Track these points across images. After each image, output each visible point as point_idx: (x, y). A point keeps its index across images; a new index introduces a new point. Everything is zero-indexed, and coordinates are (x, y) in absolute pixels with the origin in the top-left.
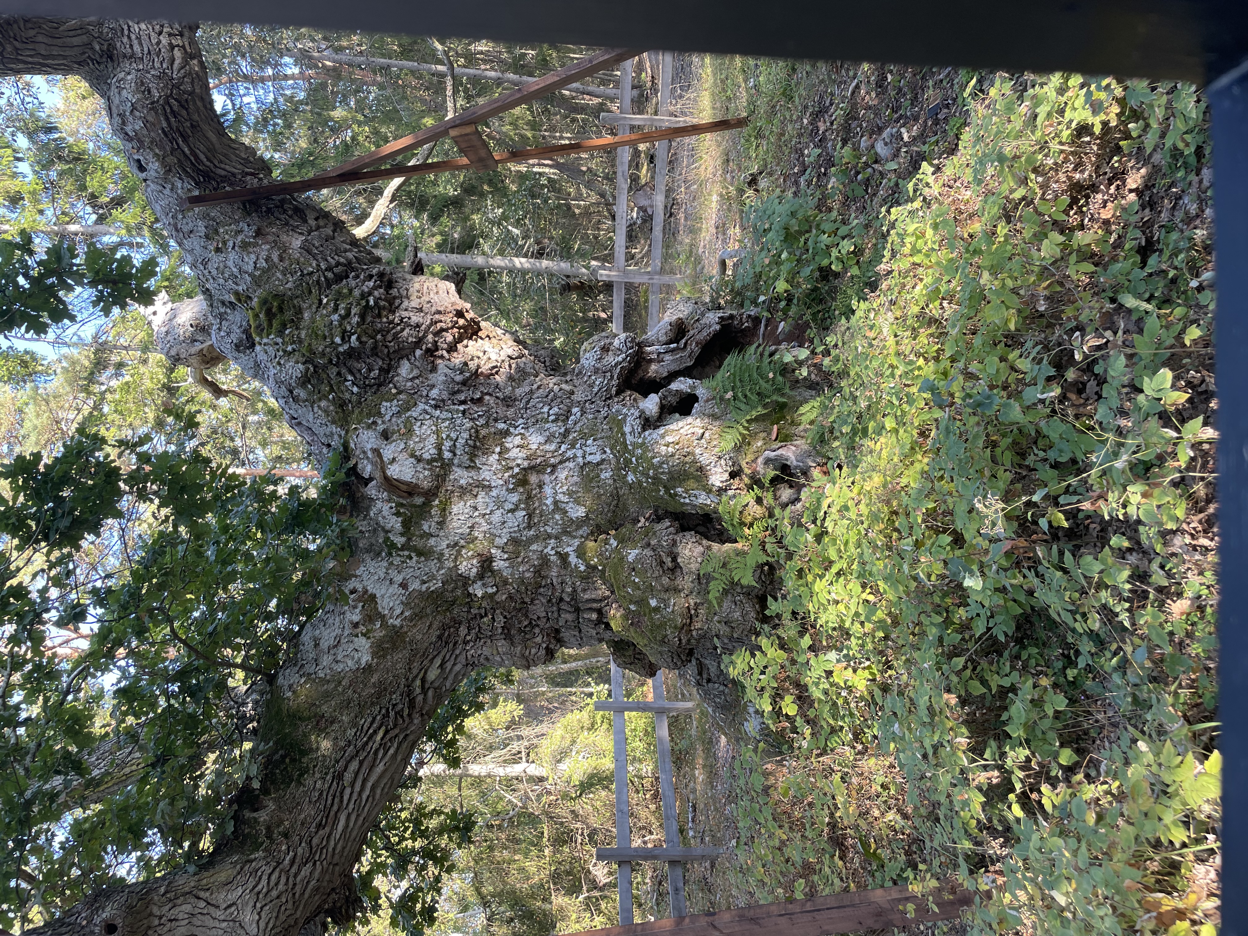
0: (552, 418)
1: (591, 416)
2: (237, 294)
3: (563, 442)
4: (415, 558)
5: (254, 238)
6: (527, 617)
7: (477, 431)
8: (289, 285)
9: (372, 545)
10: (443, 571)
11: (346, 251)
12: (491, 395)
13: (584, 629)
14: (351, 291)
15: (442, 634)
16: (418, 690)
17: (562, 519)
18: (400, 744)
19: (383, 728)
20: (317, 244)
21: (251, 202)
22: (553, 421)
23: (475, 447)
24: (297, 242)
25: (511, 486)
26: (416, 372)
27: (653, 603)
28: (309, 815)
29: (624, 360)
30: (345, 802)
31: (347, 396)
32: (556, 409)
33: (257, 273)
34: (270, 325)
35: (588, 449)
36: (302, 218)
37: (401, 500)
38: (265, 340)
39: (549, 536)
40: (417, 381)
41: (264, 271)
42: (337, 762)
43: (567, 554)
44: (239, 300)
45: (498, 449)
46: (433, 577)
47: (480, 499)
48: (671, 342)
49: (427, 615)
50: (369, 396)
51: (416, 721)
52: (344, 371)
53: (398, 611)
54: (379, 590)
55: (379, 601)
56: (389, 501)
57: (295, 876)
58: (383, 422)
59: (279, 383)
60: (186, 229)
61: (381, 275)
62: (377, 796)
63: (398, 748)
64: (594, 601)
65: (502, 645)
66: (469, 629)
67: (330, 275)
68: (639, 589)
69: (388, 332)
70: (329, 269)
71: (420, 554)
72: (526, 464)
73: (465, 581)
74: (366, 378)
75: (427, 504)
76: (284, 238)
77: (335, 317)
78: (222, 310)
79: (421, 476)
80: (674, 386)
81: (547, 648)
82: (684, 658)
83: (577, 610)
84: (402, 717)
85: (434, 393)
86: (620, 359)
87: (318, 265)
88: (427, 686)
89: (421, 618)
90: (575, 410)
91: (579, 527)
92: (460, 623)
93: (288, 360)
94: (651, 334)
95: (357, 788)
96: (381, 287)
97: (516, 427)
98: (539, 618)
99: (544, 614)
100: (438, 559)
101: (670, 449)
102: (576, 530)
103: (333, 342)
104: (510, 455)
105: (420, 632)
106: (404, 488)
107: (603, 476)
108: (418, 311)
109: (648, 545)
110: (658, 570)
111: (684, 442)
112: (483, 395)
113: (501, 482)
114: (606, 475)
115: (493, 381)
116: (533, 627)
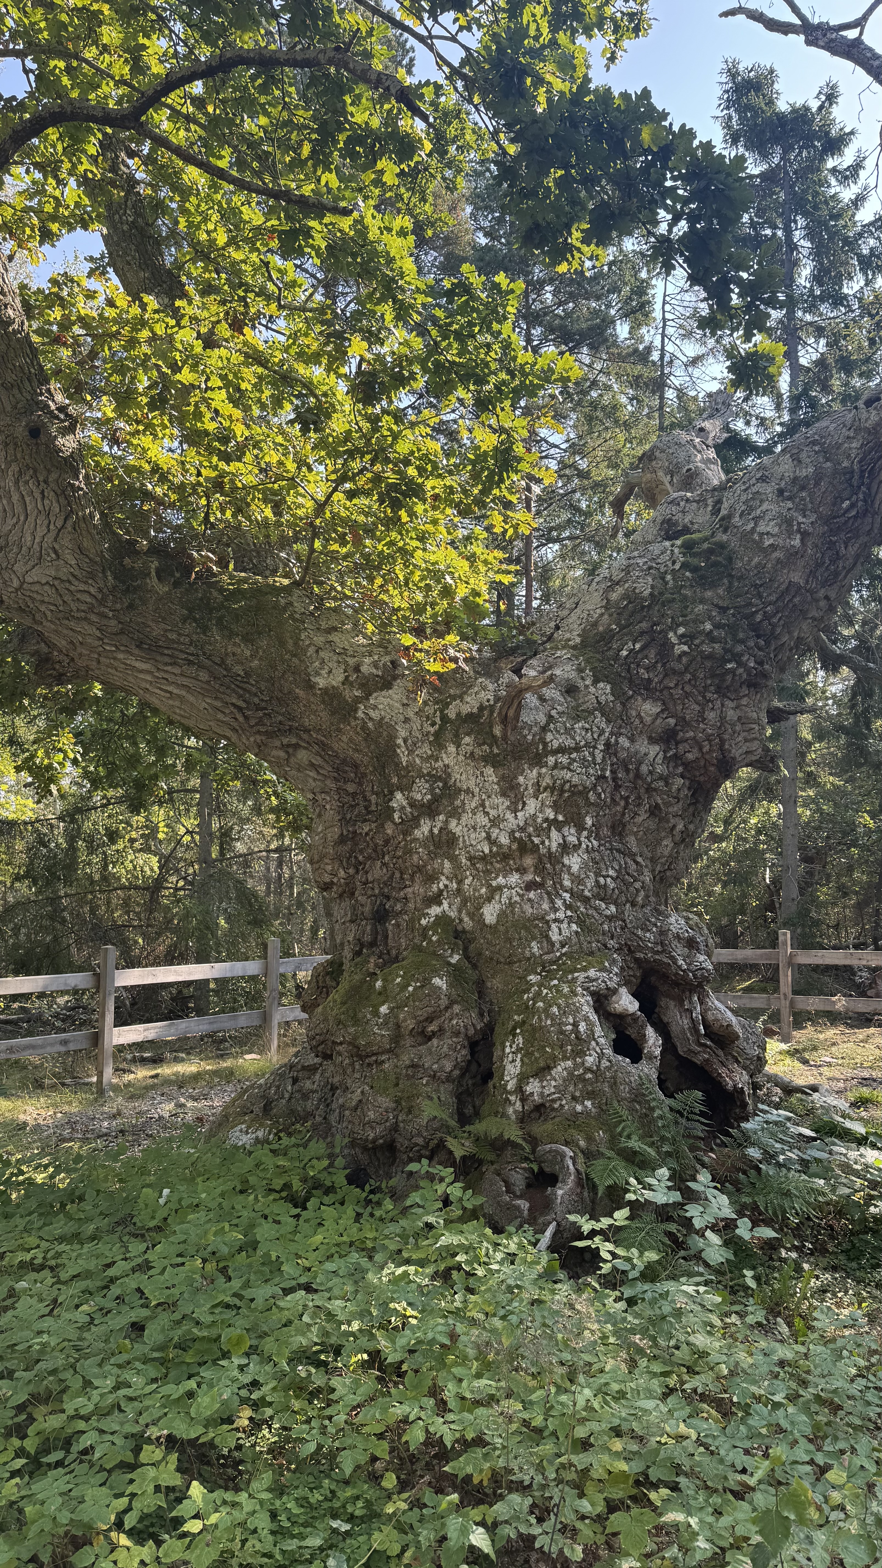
0: (602, 880)
1: (606, 927)
3: (572, 894)
4: (432, 730)
6: (367, 859)
7: (580, 793)
10: (418, 761)
12: (626, 808)
13: (353, 927)
15: (347, 764)
17: (481, 896)
20: (796, 600)
24: (797, 577)
26: (648, 720)
27: (384, 1009)
28: (152, 631)
30: (165, 668)
31: (616, 645)
32: (612, 885)
33: (756, 537)
34: (694, 555)
36: (827, 581)
37: (497, 711)
38: (676, 550)
40: (637, 721)
41: (759, 545)
42: (209, 658)
43: (440, 904)
45: (560, 818)
46: (411, 752)
47: (501, 799)
48: (706, 1026)
49: (368, 747)
50: (616, 668)
52: (646, 638)
53: (373, 714)
54: (396, 693)
55: (384, 693)
56: (497, 699)
57: (86, 619)
58: (587, 687)
60: (803, 455)
61: (764, 675)
64: (387, 937)
65: (335, 832)
66: (354, 795)
67: (759, 617)
68: (401, 991)
69: (694, 686)
70: (766, 616)
71: (437, 734)
72: (543, 851)
73: (406, 786)
74: (638, 664)
75: (493, 740)
76: (801, 563)
77: (708, 626)
78: (709, 502)
79: (526, 732)
80: (650, 1031)
81: (332, 883)
82: (320, 1048)
85: (624, 742)
86: (681, 962)
87: (770, 604)
88: (291, 750)
89: (366, 740)
92: (360, 784)
93: (654, 577)
94: (716, 1001)
95: (180, 680)
96: (749, 674)
98: (366, 873)
100: (432, 756)
101: (570, 1027)
102: (469, 914)
103: (678, 626)
104: (554, 834)
105: (351, 740)
106: (511, 713)
107: (533, 944)
108: (722, 718)
109: (452, 1003)
110: (422, 1014)
111: (580, 1045)
112: (626, 799)
113: (522, 825)
114: (536, 948)
115: (642, 810)
116: (356, 867)
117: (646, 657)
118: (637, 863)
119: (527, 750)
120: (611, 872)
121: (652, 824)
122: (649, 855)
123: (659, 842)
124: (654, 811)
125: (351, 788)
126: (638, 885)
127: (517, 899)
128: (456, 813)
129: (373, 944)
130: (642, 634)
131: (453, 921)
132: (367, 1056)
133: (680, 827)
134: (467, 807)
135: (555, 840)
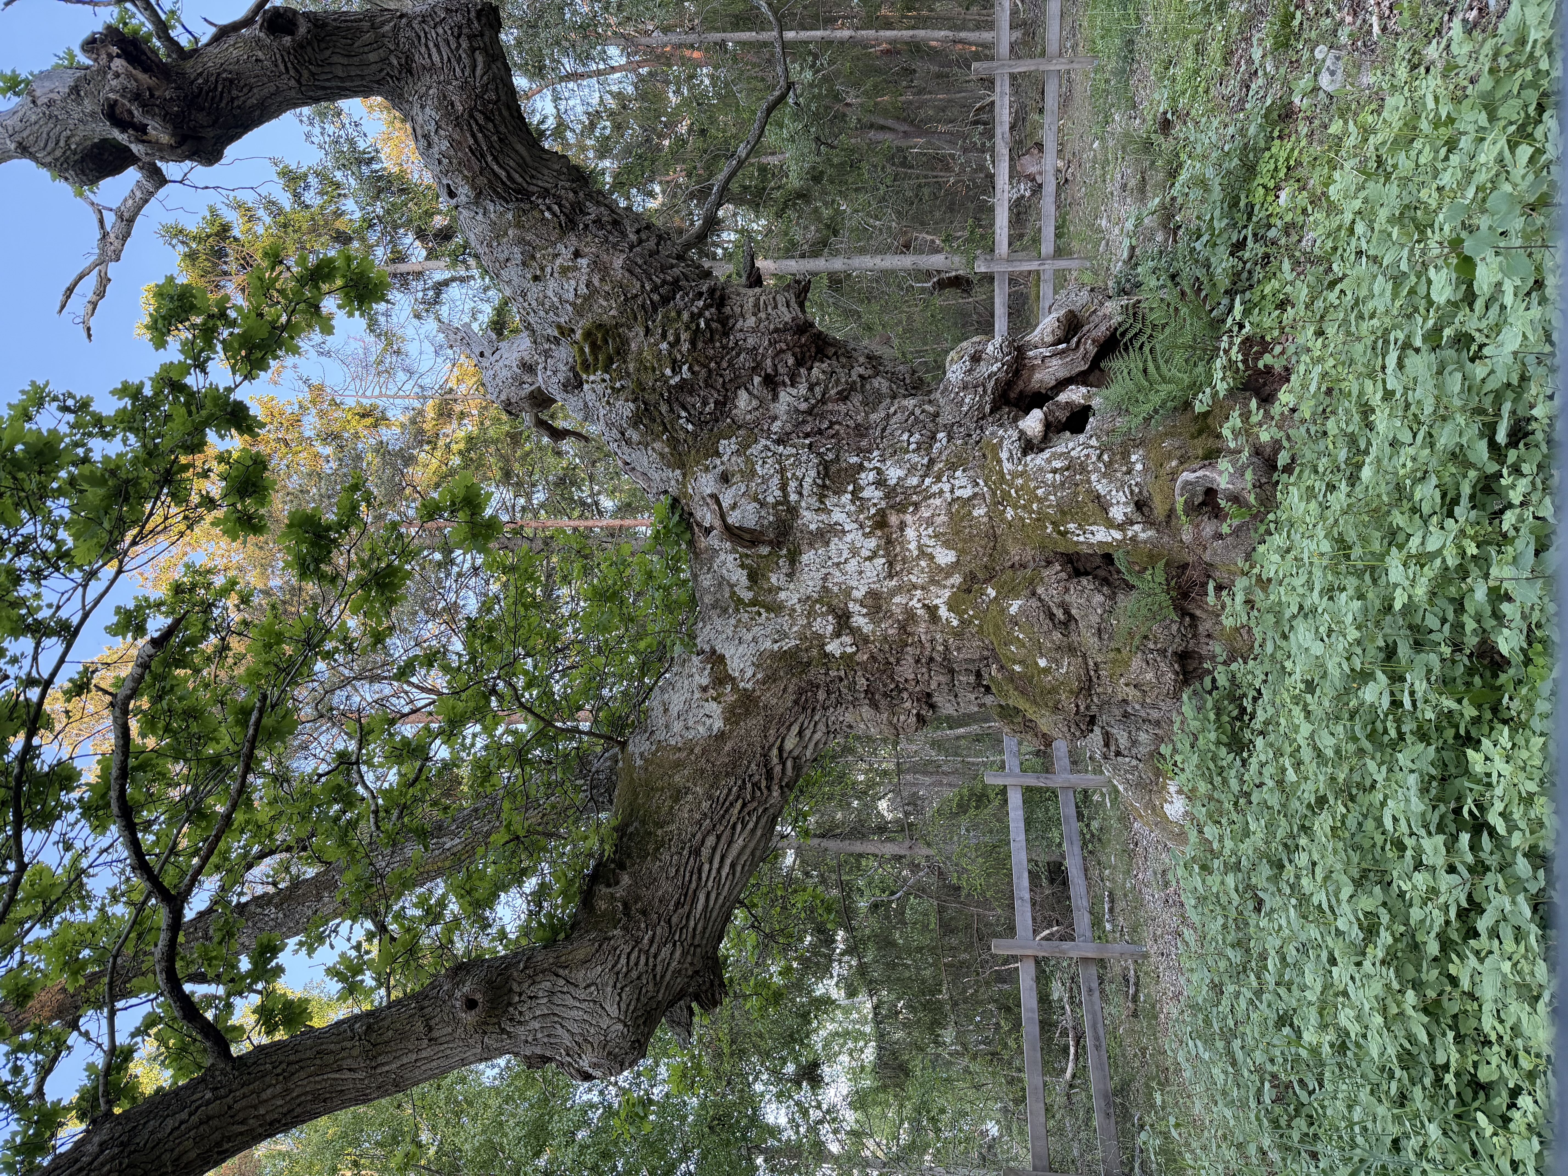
0: (913, 447)
1: (959, 442)
2: (560, 327)
3: (926, 475)
4: (764, 615)
5: (573, 260)
6: (893, 679)
7: (825, 468)
8: (612, 313)
9: (717, 601)
10: (795, 629)
11: (672, 266)
12: (840, 424)
13: (961, 694)
14: (679, 313)
15: (799, 699)
16: (775, 760)
17: (928, 566)
18: (759, 818)
19: (740, 801)
20: (640, 262)
22: (914, 451)
23: (824, 486)
24: (618, 262)
25: (868, 530)
26: (755, 403)
27: (1042, 663)
28: (667, 892)
29: (999, 369)
30: (704, 879)
31: (682, 435)
32: (917, 436)
34: (596, 359)
35: (957, 483)
36: (621, 232)
38: (592, 378)
39: (915, 587)
40: (757, 413)
41: (586, 299)
42: (694, 836)
43: (936, 607)
44: (563, 334)
45: (850, 488)
46: (786, 636)
47: (832, 546)
48: (1059, 342)
49: (781, 678)
50: (705, 434)
51: (775, 794)
52: (676, 407)
53: (749, 673)
54: (728, 651)
55: (728, 662)
56: (734, 551)
57: (655, 957)
58: (722, 463)
59: (610, 425)
60: (501, 257)
61: (712, 291)
62: (738, 874)
63: (757, 823)
64: (972, 661)
65: (866, 711)
66: (829, 693)
67: (656, 297)
68: (1024, 646)
69: (722, 358)
70: (655, 289)
71: (769, 610)
72: (883, 504)
73: (820, 640)
74: (701, 413)
75: (774, 554)
76: (605, 257)
77: (664, 346)
78: (547, 346)
79: (766, 522)
80: (1063, 397)
81: (918, 715)
82: (1083, 727)
83: (952, 671)
84: (760, 789)
85: (776, 427)
86: (995, 369)
87: (643, 286)
88: (785, 755)
89: (774, 681)
90: (941, 435)
91: (948, 575)
92: (818, 687)
93: (617, 399)
94: (1034, 333)
95: (716, 865)
96: (711, 306)
97: (870, 461)
98: (906, 680)
99: (912, 676)
100: (790, 615)
101: (1057, 476)
102: (946, 578)
103: (663, 375)
104: (865, 494)
105: (774, 696)
106: (747, 536)
107: (975, 513)
108: (754, 331)
109: (1034, 594)
110: (1047, 624)
111: (1076, 467)
112: (832, 424)
113: (856, 526)
114: (979, 512)
115: (842, 408)
116: (900, 692)
117: (694, 406)
118: (895, 413)
119: (783, 522)
120: (905, 437)
121: (856, 399)
122: (888, 400)
123: (876, 391)
124: (844, 397)
125: (821, 695)
126: (918, 411)
127: (930, 530)
128: (846, 591)
129: (979, 675)
130: (672, 410)
131: (954, 594)
132: (1090, 680)
133: (861, 370)
134: (840, 580)
135: (872, 493)
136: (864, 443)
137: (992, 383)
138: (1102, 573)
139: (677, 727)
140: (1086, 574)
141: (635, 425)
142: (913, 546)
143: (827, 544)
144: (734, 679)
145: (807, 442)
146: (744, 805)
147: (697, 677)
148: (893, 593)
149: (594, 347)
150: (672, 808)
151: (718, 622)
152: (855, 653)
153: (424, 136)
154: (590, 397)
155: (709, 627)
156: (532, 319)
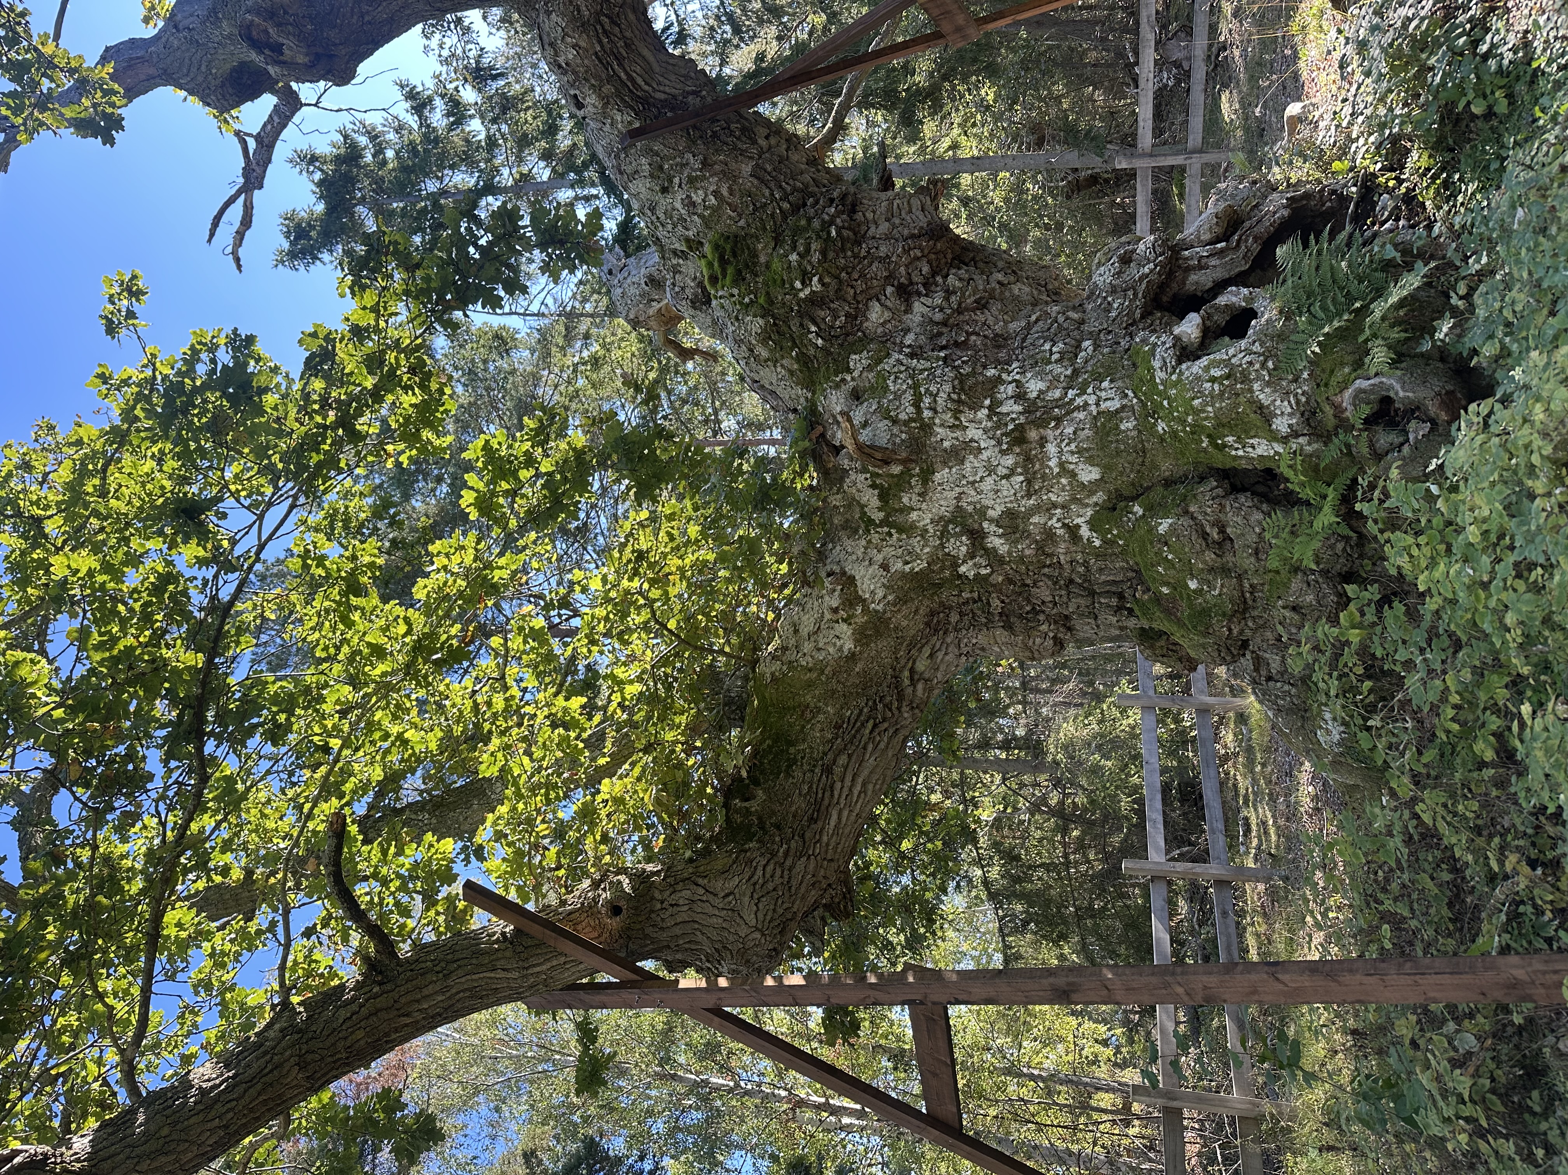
0: (1056, 357)
1: (1107, 350)
2: (688, 240)
3: (1069, 387)
4: (895, 536)
5: (701, 170)
6: (1029, 601)
7: (961, 382)
9: (847, 521)
10: (927, 550)
11: (802, 172)
12: (978, 334)
13: (1101, 616)
14: (809, 220)
15: (930, 621)
16: (906, 682)
17: (1070, 483)
18: (890, 740)
19: (871, 722)
20: (769, 168)
21: (695, 127)
22: (1056, 362)
23: (959, 401)
24: (747, 168)
25: (1005, 447)
26: (887, 315)
27: (1193, 585)
28: (800, 807)
29: (1151, 271)
30: (836, 797)
31: (812, 351)
32: (1060, 346)
33: (707, 213)
34: (725, 274)
35: (1103, 394)
36: (750, 138)
37: (877, 470)
38: (720, 293)
40: (889, 326)
41: (715, 210)
42: (825, 755)
43: (1078, 526)
44: (690, 248)
45: (987, 402)
46: (918, 557)
47: (968, 464)
48: (1218, 240)
49: (912, 599)
50: (835, 349)
51: (907, 716)
52: (806, 321)
53: (880, 595)
54: (859, 572)
55: (859, 584)
56: (864, 471)
57: (790, 870)
58: (853, 379)
59: (738, 342)
60: (629, 169)
61: (844, 196)
62: (870, 795)
63: (889, 745)
64: (1114, 582)
65: (1001, 634)
66: (961, 615)
67: (786, 205)
68: (1173, 567)
69: (854, 268)
70: (785, 198)
71: (901, 530)
72: (1022, 419)
73: (953, 561)
74: (832, 327)
75: (907, 473)
76: (733, 165)
77: (794, 257)
78: (675, 262)
79: (898, 440)
80: (1222, 300)
81: (1055, 638)
82: (1235, 652)
83: (1092, 594)
84: (891, 709)
85: (909, 339)
86: (1146, 270)
87: (772, 195)
88: (916, 677)
89: (905, 603)
90: (1086, 343)
91: (1092, 493)
92: (950, 608)
93: (746, 315)
94: (1189, 231)
95: (848, 783)
96: (843, 212)
97: (1009, 373)
98: (1043, 602)
99: (1050, 599)
100: (922, 536)
101: (1216, 386)
102: (1088, 496)
103: (793, 288)
104: (1004, 409)
105: (905, 617)
106: (878, 455)
107: (1123, 427)
108: (888, 237)
109: (1186, 512)
110: (1199, 544)
111: (1237, 375)
112: (969, 334)
113: (993, 442)
114: (1127, 425)
115: (981, 318)
116: (1038, 613)
117: (824, 319)
118: (1036, 321)
119: (916, 440)
120: (1047, 347)
121: (996, 307)
122: (1029, 307)
123: (1016, 299)
124: (982, 305)
125: (954, 618)
126: (1061, 319)
127: (1073, 446)
128: (982, 512)
129: (1121, 596)
130: (801, 325)
131: (1097, 512)
132: (1245, 602)
133: (1000, 276)
134: (975, 499)
135: (1011, 408)
136: (1003, 355)
137: (1144, 286)
138: (1261, 489)
139: (807, 647)
140: (1244, 490)
141: (764, 342)
142: (1053, 463)
143: (962, 462)
144: (865, 600)
145: (942, 354)
146: (875, 726)
147: (827, 598)
148: (1032, 511)
149: (722, 260)
150: (803, 727)
151: (849, 544)
152: (990, 575)
153: (551, 44)
154: (719, 313)
155: (838, 548)
156: (661, 233)
